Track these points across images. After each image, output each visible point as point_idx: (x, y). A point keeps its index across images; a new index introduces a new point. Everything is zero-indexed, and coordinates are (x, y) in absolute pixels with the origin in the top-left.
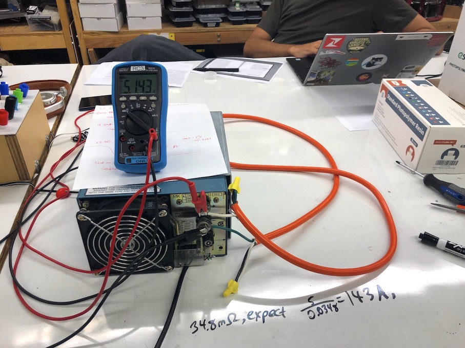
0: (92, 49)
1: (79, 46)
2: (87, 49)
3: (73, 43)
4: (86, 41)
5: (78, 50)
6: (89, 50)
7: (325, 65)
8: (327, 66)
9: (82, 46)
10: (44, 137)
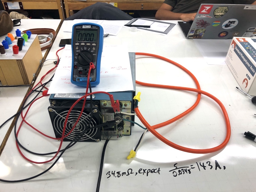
0: (72, 11)
1: (65, 8)
2: (69, 10)
3: (62, 6)
4: (69, 5)
5: (64, 10)
6: (70, 11)
7: (200, 25)
8: (201, 26)
9: (67, 8)
10: (39, 60)
